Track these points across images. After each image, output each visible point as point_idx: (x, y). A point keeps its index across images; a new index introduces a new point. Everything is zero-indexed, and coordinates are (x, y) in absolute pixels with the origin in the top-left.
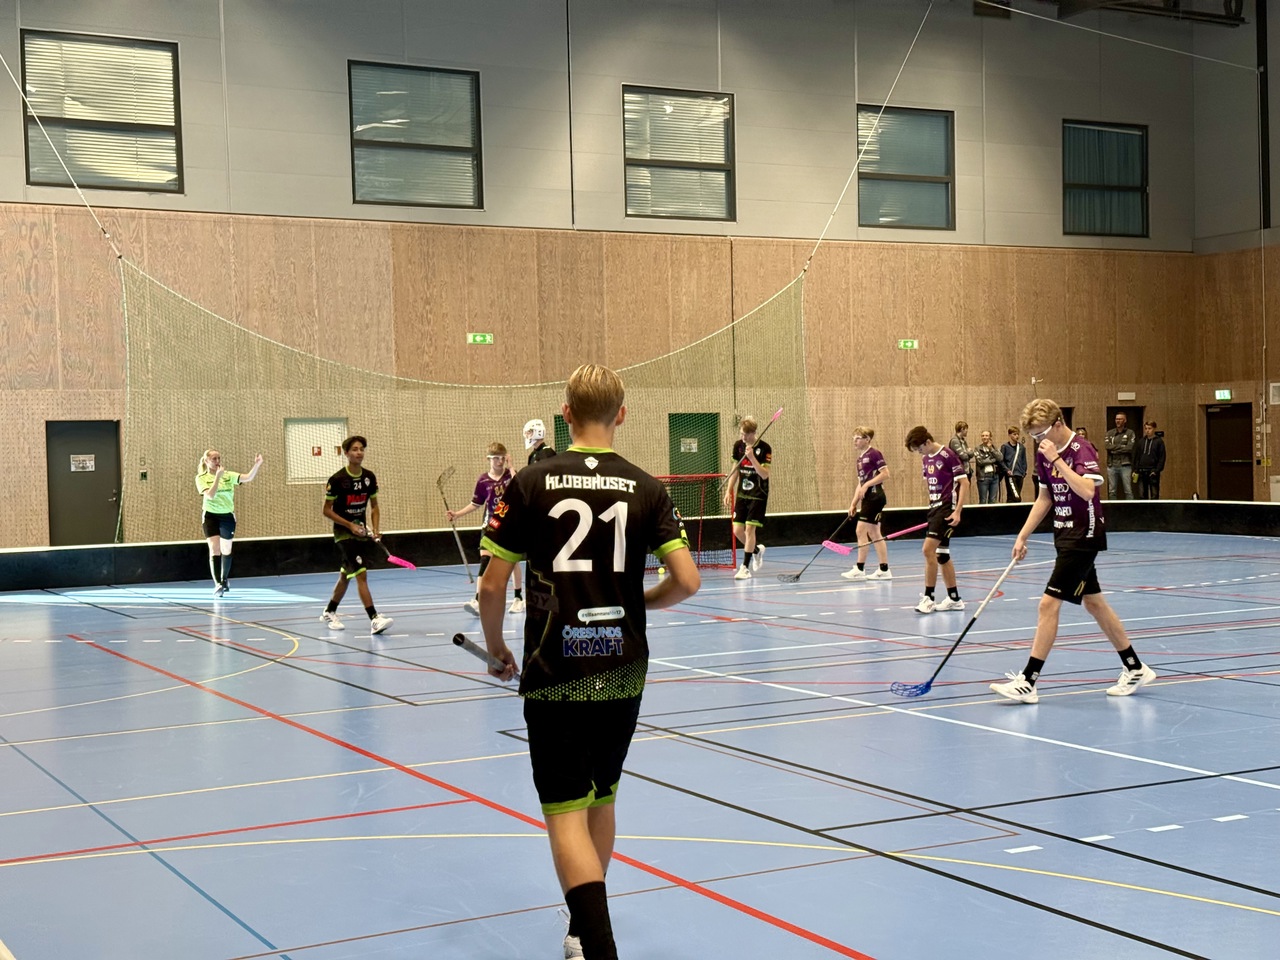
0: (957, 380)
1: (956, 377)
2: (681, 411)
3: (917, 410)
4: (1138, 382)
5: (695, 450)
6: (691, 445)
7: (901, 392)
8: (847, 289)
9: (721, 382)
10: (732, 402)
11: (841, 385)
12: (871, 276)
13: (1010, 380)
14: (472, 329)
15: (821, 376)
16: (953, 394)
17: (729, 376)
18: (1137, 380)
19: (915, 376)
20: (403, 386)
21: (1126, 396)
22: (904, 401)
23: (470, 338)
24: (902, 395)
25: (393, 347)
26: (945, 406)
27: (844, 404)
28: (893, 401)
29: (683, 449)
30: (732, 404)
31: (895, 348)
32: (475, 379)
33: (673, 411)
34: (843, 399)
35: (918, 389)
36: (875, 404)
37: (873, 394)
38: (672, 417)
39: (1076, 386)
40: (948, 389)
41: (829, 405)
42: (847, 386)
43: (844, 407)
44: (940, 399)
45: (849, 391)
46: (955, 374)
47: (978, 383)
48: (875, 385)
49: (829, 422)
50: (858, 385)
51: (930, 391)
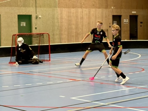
0: (94, 7)
1: (94, 6)
2: (21, 14)
3: (84, 14)
4: (137, 8)
5: (25, 26)
6: (24, 24)
7: (80, 10)
9: (32, 6)
10: (35, 12)
11: (64, 8)
13: (107, 7)
16: (93, 11)
17: (34, 4)
18: (136, 8)
19: (83, 6)
21: (134, 12)
22: (81, 12)
24: (80, 11)
26: (91, 14)
27: (65, 13)
28: (78, 12)
29: (21, 25)
30: (35, 13)
33: (19, 14)
34: (65, 11)
35: (84, 9)
36: (73, 13)
37: (73, 10)
38: (19, 16)
39: (122, 9)
41: (61, 13)
42: (66, 8)
43: (65, 14)
44: (89, 12)
45: (67, 9)
46: (93, 5)
47: (99, 8)
48: (73, 8)
49: (62, 18)
50: (69, 8)
51: (87, 10)
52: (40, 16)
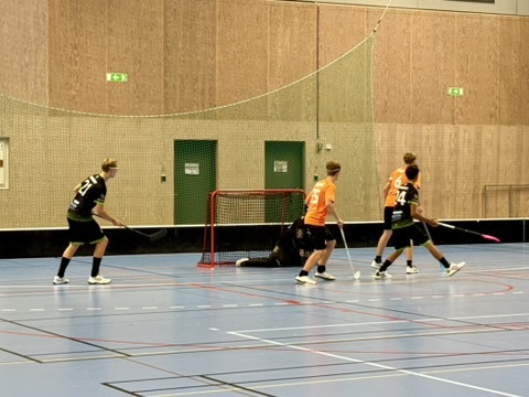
0: (493, 120)
1: (493, 118)
2: (275, 139)
3: (461, 140)
5: (285, 171)
6: (282, 166)
7: (448, 129)
8: (408, 47)
9: (307, 117)
10: (315, 133)
11: (402, 123)
12: (427, 37)
14: (111, 70)
15: (386, 114)
16: (489, 131)
17: (313, 112)
19: (460, 117)
20: (54, 113)
22: (451, 135)
23: (109, 77)
24: (449, 131)
25: (47, 83)
26: (483, 141)
27: (404, 137)
28: (443, 136)
29: (276, 170)
30: (315, 135)
31: (445, 93)
32: (112, 110)
33: (269, 139)
34: (403, 133)
35: (462, 127)
36: (428, 138)
37: (426, 129)
38: (268, 144)
40: (485, 127)
41: (392, 138)
42: (407, 123)
43: (404, 140)
44: (479, 135)
45: (409, 127)
46: (491, 116)
47: (510, 123)
48: (428, 122)
50: (414, 122)
51: (471, 129)
52: (329, 146)
